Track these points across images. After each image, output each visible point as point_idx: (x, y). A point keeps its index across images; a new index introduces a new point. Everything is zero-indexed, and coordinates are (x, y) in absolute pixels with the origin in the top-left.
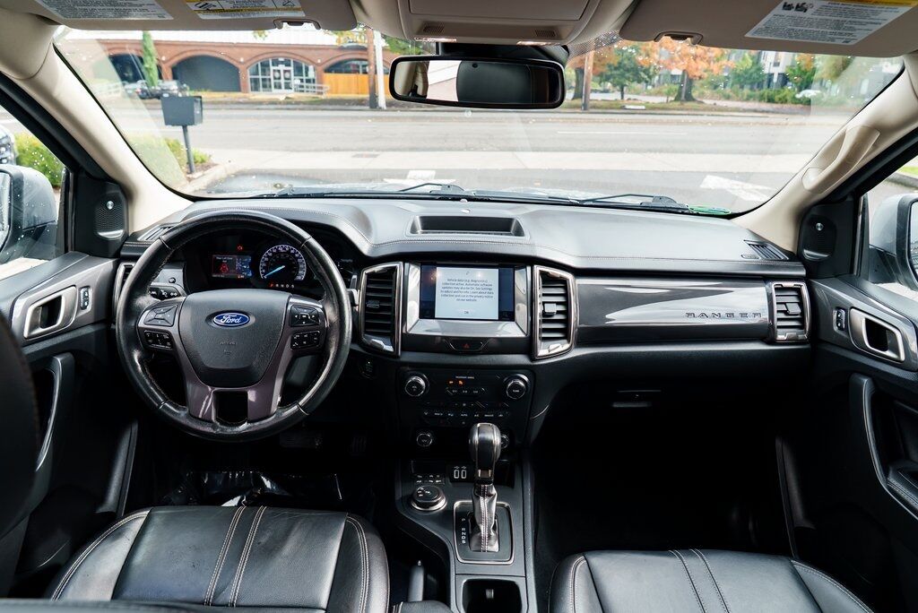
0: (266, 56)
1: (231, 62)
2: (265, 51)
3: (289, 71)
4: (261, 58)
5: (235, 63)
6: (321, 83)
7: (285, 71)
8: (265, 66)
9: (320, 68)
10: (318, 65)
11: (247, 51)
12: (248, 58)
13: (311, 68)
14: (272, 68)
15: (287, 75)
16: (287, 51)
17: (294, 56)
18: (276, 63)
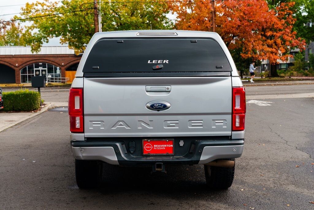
0: (31, 62)
1: (11, 66)
2: (31, 59)
3: (45, 71)
4: (28, 63)
5: (13, 67)
6: (64, 77)
7: (42, 71)
8: (31, 68)
9: (63, 68)
10: (63, 66)
11: (20, 59)
12: (21, 64)
13: (58, 68)
14: (35, 69)
15: (44, 73)
16: (44, 58)
17: (48, 61)
18: (37, 66)
